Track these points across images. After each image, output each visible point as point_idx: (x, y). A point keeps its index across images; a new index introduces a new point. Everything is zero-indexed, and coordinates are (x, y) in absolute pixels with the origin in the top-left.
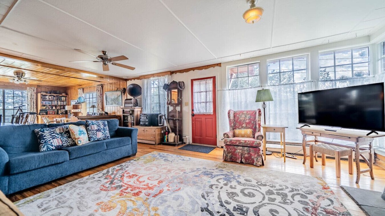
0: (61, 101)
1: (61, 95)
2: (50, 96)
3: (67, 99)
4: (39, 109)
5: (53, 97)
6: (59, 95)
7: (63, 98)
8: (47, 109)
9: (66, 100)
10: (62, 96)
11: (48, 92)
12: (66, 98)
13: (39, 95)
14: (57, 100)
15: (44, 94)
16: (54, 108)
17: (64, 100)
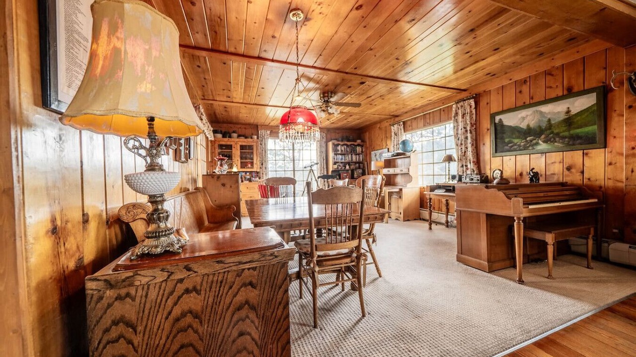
0: (356, 155)
1: (356, 144)
2: (342, 145)
3: (364, 150)
4: (331, 169)
5: (346, 147)
6: (352, 143)
7: (359, 149)
8: (339, 169)
9: (362, 152)
10: (356, 146)
11: (340, 139)
12: (362, 149)
13: (330, 144)
14: (351, 152)
15: (336, 142)
16: (347, 167)
17: (360, 153)
